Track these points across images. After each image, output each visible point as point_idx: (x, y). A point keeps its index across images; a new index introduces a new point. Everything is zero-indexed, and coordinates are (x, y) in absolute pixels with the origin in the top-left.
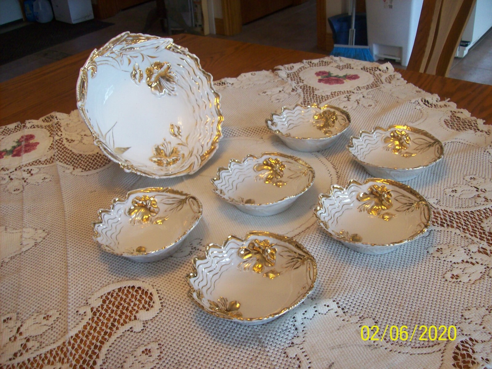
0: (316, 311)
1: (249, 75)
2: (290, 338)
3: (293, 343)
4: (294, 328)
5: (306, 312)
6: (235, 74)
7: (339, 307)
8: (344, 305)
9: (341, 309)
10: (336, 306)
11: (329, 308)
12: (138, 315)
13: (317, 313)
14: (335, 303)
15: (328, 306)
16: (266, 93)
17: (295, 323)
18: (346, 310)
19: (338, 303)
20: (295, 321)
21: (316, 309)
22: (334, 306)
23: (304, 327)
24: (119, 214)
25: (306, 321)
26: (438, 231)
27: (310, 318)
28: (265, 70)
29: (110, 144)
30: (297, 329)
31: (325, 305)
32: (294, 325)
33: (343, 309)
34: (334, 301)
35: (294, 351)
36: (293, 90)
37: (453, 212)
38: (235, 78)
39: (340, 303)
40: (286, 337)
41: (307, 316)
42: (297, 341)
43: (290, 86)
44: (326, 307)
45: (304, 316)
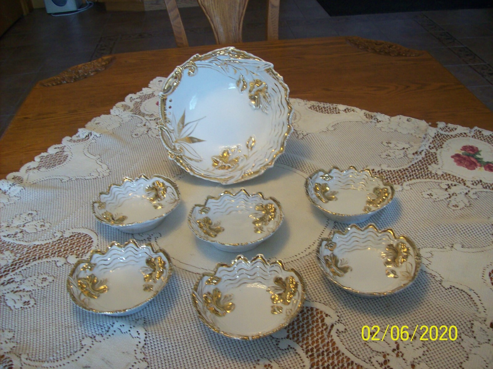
0: (129, 331)
1: (404, 118)
2: (97, 333)
3: (95, 337)
4: (107, 329)
5: (123, 325)
6: (392, 113)
7: (145, 341)
8: (149, 342)
9: (144, 342)
10: (144, 338)
11: (138, 336)
12: (70, 256)
13: (129, 332)
14: (145, 336)
16: (389, 145)
17: (111, 327)
18: (146, 346)
19: (146, 337)
20: (112, 326)
21: (130, 329)
22: (142, 336)
23: (113, 334)
24: (139, 186)
25: (118, 332)
26: (297, 353)
27: (123, 332)
28: (425, 121)
29: (186, 132)
30: (108, 331)
31: (138, 332)
32: (109, 328)
33: (145, 344)
34: (146, 334)
35: (87, 342)
36: (416, 153)
37: (337, 349)
38: (389, 117)
39: (148, 339)
40: (96, 330)
41: (122, 329)
42: (98, 338)
43: (420, 147)
44: (137, 333)
45: (120, 328)
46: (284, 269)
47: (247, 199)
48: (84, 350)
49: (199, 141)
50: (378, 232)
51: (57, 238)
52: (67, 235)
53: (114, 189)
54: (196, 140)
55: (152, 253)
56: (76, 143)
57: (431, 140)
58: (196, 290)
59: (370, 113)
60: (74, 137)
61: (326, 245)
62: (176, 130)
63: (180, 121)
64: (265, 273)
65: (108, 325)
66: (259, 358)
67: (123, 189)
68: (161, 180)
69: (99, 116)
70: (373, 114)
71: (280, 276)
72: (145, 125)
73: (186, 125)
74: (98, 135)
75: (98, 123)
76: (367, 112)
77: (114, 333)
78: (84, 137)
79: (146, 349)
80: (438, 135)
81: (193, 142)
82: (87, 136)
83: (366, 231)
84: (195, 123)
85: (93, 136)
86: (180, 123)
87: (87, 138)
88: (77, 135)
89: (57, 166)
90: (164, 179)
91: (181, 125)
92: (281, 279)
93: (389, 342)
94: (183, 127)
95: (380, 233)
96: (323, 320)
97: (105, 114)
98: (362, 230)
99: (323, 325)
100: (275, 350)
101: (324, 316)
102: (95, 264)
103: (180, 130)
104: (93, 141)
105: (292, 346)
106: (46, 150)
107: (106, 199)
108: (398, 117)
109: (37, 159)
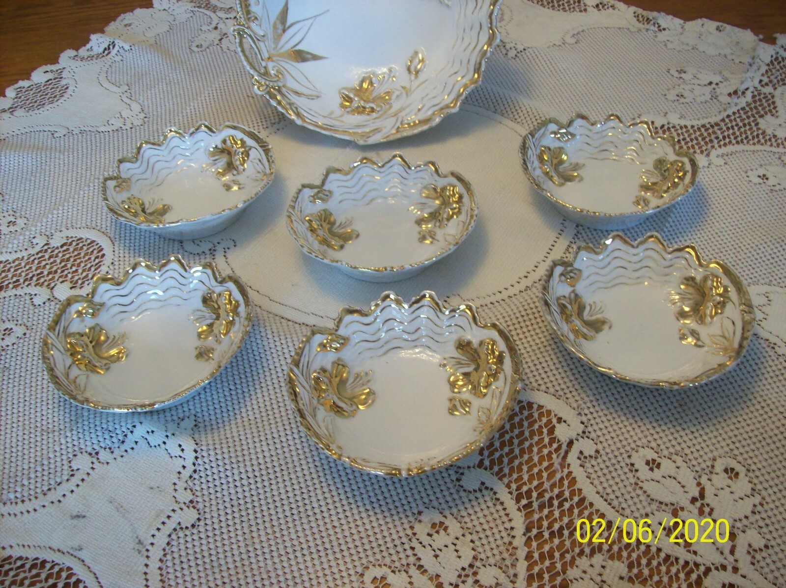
0: (164, 443)
1: (711, 25)
2: (103, 445)
3: (97, 453)
4: (121, 438)
5: (153, 432)
6: (687, 15)
7: (194, 464)
8: (201, 468)
9: (193, 468)
10: (192, 460)
11: (181, 454)
12: (59, 285)
13: (163, 446)
14: (194, 454)
15: (183, 450)
16: (683, 75)
17: (130, 434)
18: (196, 476)
19: (196, 458)
20: (132, 432)
21: (165, 440)
22: (190, 455)
23: (132, 449)
24: (197, 146)
25: (143, 443)
26: (498, 499)
27: (152, 444)
28: (752, 31)
29: (289, 40)
30: (123, 442)
31: (180, 446)
32: (126, 436)
33: (195, 471)
34: (196, 451)
35: (82, 463)
36: (735, 92)
37: (580, 494)
38: (682, 22)
39: (200, 461)
40: (101, 439)
41: (150, 438)
42: (104, 455)
43: (742, 82)
44: (179, 449)
45: (146, 436)
46: (476, 324)
47: (404, 175)
48: (75, 480)
49: (315, 58)
50: (665, 250)
51: (38, 249)
52: (56, 242)
53: (148, 151)
54: (309, 56)
55: (214, 283)
56: (84, 62)
57: (764, 68)
58: (297, 364)
59: (645, 13)
60: (83, 52)
61: (562, 275)
62: (270, 35)
63: (277, 18)
64: (438, 330)
65: (124, 429)
66: (421, 508)
67: (165, 153)
68: (239, 135)
69: (132, 11)
70: (652, 15)
71: (469, 337)
72: (216, 28)
73: (289, 27)
74: (127, 47)
75: (130, 25)
76: (640, 11)
77: (135, 446)
78: (101, 50)
79: (196, 482)
80: (776, 59)
81: (304, 60)
82: (105, 49)
83: (642, 248)
84: (308, 23)
85: (117, 48)
86: (278, 22)
87: (106, 52)
88: (88, 46)
89: (47, 107)
90: (244, 132)
91: (280, 27)
92: (469, 343)
93: (683, 483)
94: (284, 31)
95: (670, 253)
96: (551, 431)
97: (141, 7)
98: (633, 247)
99: (552, 441)
100: (453, 491)
101: (554, 421)
102: (102, 305)
103: (277, 38)
104: (118, 58)
105: (488, 484)
106: (28, 77)
107: (131, 172)
108: (699, 21)
109: (10, 92)
